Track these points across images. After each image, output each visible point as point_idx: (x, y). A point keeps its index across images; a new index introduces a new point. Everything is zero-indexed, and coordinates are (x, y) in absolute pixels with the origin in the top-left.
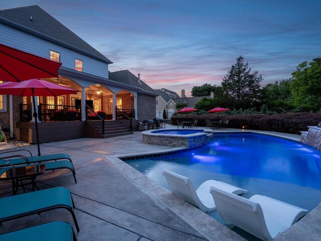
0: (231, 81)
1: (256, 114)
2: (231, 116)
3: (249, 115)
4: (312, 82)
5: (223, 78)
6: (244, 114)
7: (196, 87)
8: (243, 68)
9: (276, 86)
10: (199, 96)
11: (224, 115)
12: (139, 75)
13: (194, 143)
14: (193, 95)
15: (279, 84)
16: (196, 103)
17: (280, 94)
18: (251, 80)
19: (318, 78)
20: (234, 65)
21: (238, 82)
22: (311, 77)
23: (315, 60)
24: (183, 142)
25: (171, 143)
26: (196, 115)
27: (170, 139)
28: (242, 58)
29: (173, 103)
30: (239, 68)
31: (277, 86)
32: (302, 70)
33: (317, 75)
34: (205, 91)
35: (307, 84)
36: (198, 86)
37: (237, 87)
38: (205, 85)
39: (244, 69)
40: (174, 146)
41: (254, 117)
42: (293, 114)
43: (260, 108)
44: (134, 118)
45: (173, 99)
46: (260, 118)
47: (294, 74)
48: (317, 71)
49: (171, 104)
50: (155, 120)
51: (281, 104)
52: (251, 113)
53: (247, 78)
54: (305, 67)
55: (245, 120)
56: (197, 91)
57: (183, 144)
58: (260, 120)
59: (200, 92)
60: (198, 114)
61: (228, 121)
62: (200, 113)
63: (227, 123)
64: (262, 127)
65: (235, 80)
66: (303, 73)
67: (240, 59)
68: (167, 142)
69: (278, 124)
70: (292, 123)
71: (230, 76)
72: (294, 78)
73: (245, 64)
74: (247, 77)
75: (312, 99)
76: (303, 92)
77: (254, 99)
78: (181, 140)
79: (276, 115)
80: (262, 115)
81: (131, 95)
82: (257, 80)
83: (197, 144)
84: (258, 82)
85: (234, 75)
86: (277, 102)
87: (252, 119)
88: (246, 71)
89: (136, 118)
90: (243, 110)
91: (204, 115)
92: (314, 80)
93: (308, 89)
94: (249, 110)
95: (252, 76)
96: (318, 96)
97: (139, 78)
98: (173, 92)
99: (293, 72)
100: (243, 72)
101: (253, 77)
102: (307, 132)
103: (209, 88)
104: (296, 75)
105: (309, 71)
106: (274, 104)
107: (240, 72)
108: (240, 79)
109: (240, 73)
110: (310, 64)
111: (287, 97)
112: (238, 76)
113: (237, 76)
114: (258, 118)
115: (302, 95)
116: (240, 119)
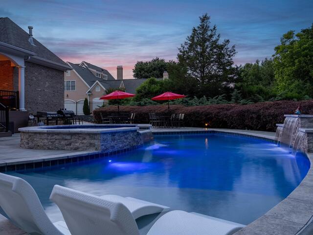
0: (192, 54)
1: (225, 104)
2: (190, 108)
3: (215, 105)
4: (300, 62)
5: (180, 47)
6: (209, 105)
7: (142, 63)
8: (209, 33)
9: (256, 67)
10: (146, 77)
11: (179, 106)
12: (30, 28)
13: (113, 144)
14: (136, 75)
15: (260, 64)
16: (139, 87)
17: (261, 79)
18: (221, 54)
19: (306, 56)
20: (197, 29)
21: (202, 54)
22: (298, 54)
23: (304, 31)
24: (92, 141)
25: (70, 144)
26: (136, 107)
27: (68, 137)
28: (208, 18)
29: (100, 88)
30: (203, 34)
31: (258, 66)
32: (288, 43)
33: (306, 51)
34: (154, 69)
35: (294, 64)
36: (144, 61)
37: (200, 62)
38: (155, 60)
39: (211, 36)
40: (76, 149)
41: (222, 108)
42: (272, 103)
43: (231, 96)
44: (18, 108)
45: (102, 81)
46: (230, 109)
47: (277, 49)
48: (305, 46)
49: (98, 90)
50: (60, 112)
51: (260, 92)
52: (218, 103)
53: (215, 50)
54: (292, 40)
55: (209, 114)
56: (141, 70)
57: (91, 145)
58: (229, 113)
59: (147, 71)
60: (140, 105)
61: (183, 115)
62: (142, 103)
63: (183, 117)
64: (232, 123)
65: (197, 51)
66: (289, 48)
67: (205, 19)
68: (63, 142)
69: (252, 118)
70: (269, 115)
71: (191, 46)
72: (278, 55)
73: (212, 28)
74: (215, 48)
75: (298, 85)
76: (289, 75)
77: (224, 83)
78: (88, 137)
79: (250, 106)
80: (233, 105)
81: (12, 65)
82: (229, 53)
83: (119, 145)
84: (230, 56)
85: (196, 44)
86: (255, 88)
87: (218, 110)
88: (214, 39)
89: (23, 108)
90: (208, 100)
91: (149, 106)
92: (302, 59)
93: (295, 72)
94: (216, 99)
95: (221, 47)
96: (306, 82)
97: (31, 35)
98: (103, 70)
99: (277, 46)
100: (209, 40)
101: (222, 49)
102: (283, 125)
103: (162, 66)
104: (281, 50)
105: (296, 45)
106: (252, 92)
107: (205, 40)
108: (204, 51)
109: (205, 42)
110: (297, 36)
111: (270, 83)
112: (202, 46)
113: (200, 45)
114: (227, 110)
115: (287, 80)
116: (201, 111)
